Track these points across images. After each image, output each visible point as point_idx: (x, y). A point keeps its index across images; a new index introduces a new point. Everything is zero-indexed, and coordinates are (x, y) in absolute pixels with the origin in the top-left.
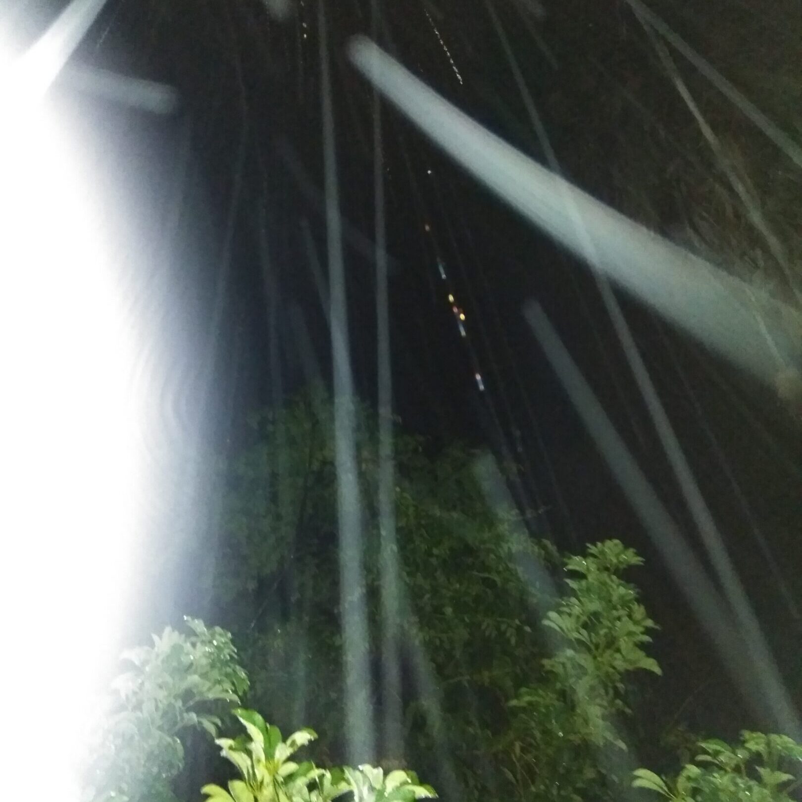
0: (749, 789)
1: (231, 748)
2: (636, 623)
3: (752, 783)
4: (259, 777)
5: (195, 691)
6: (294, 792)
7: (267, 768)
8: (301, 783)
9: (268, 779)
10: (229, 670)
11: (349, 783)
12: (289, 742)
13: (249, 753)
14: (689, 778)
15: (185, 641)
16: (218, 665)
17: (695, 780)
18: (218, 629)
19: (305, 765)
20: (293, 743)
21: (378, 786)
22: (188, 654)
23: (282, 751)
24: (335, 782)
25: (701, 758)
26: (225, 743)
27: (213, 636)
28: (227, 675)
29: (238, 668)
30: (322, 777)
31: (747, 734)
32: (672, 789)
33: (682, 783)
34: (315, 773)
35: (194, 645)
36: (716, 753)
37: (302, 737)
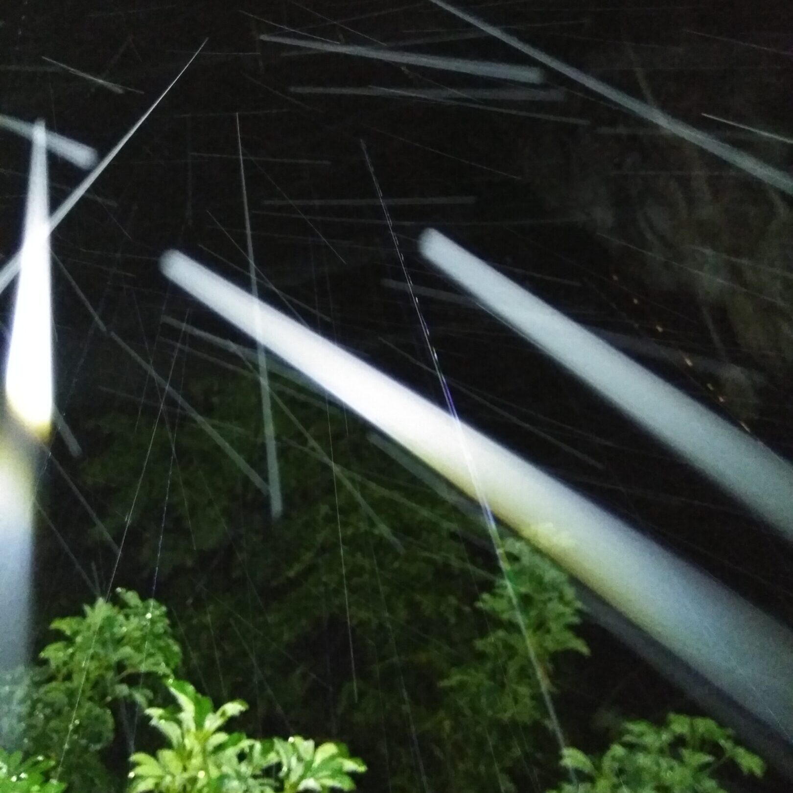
0: (671, 768)
1: (161, 718)
2: (567, 604)
3: (675, 763)
4: (188, 747)
5: (126, 663)
6: (223, 761)
7: (197, 738)
8: (231, 752)
9: (197, 749)
10: (162, 643)
11: (278, 753)
12: (219, 713)
13: (179, 723)
14: (614, 758)
15: (119, 613)
16: (152, 637)
17: (620, 760)
18: (152, 602)
19: (236, 735)
20: (223, 714)
21: (307, 757)
22: (121, 626)
23: (213, 721)
24: (265, 752)
25: (628, 738)
26: (155, 713)
27: (146, 609)
28: (160, 649)
29: (171, 641)
30: (252, 748)
31: (672, 716)
32: (598, 767)
33: (607, 763)
34: (245, 743)
35: (127, 617)
36: (642, 734)
37: (233, 708)
